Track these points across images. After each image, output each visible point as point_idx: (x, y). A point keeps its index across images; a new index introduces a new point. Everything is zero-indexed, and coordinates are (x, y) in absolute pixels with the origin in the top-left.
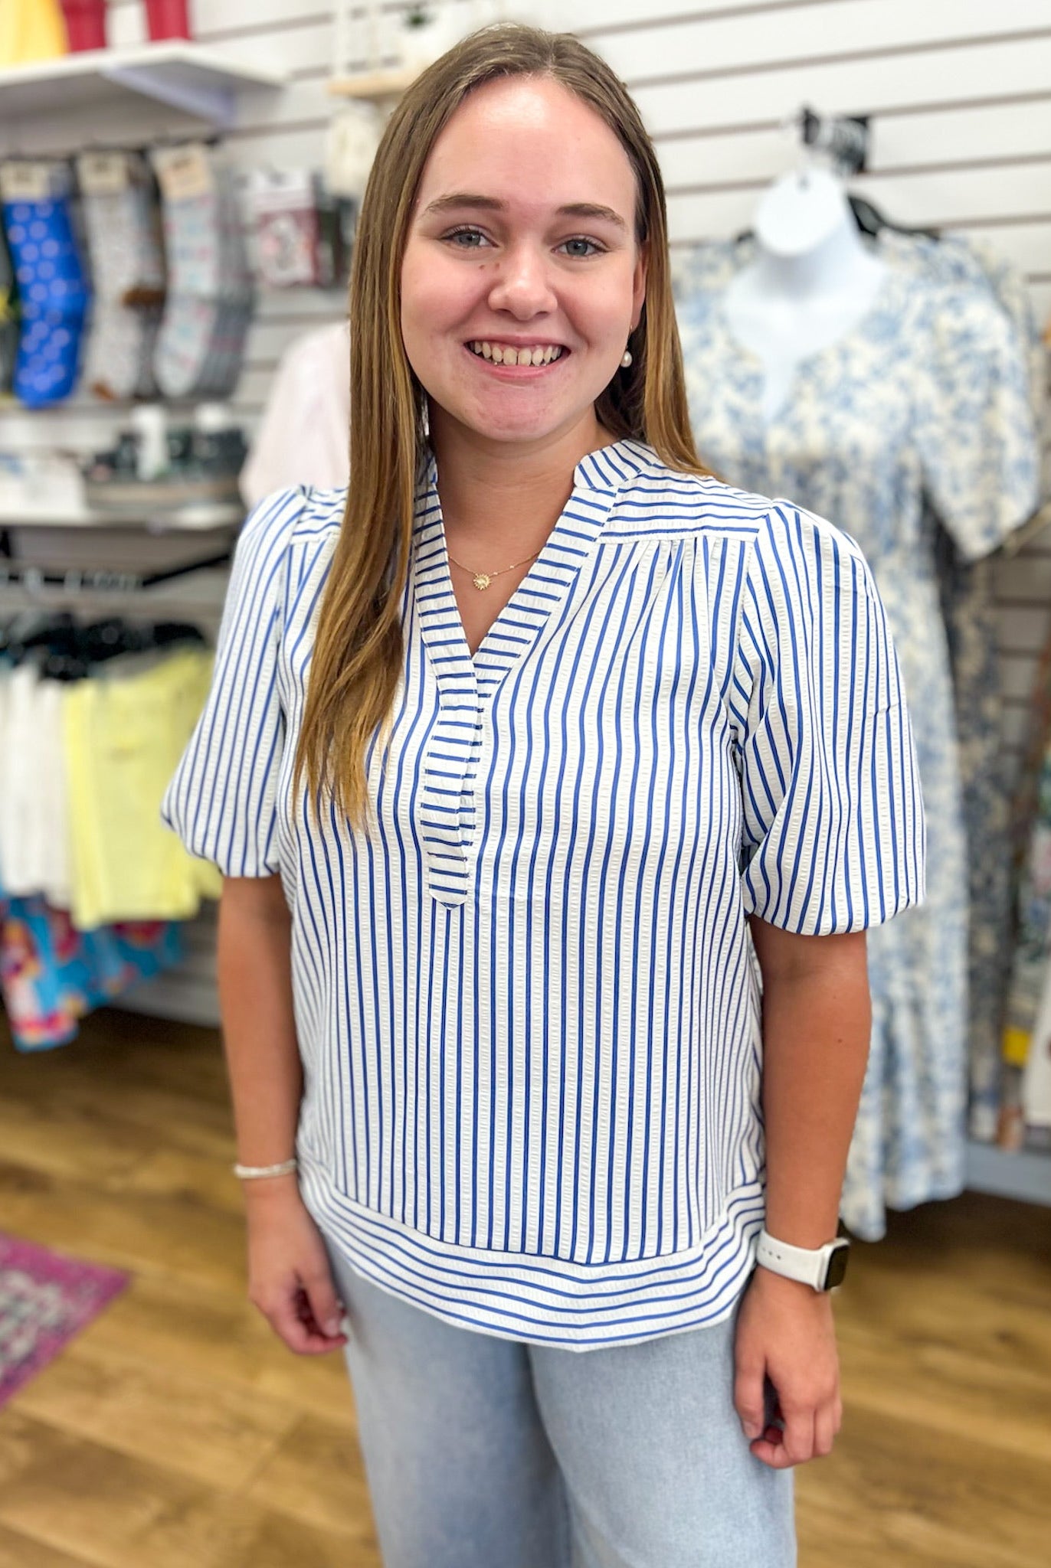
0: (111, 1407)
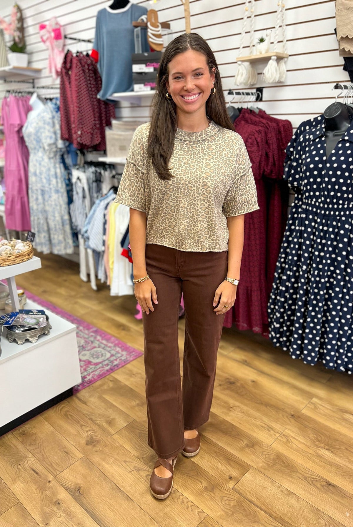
0: (132, 379)
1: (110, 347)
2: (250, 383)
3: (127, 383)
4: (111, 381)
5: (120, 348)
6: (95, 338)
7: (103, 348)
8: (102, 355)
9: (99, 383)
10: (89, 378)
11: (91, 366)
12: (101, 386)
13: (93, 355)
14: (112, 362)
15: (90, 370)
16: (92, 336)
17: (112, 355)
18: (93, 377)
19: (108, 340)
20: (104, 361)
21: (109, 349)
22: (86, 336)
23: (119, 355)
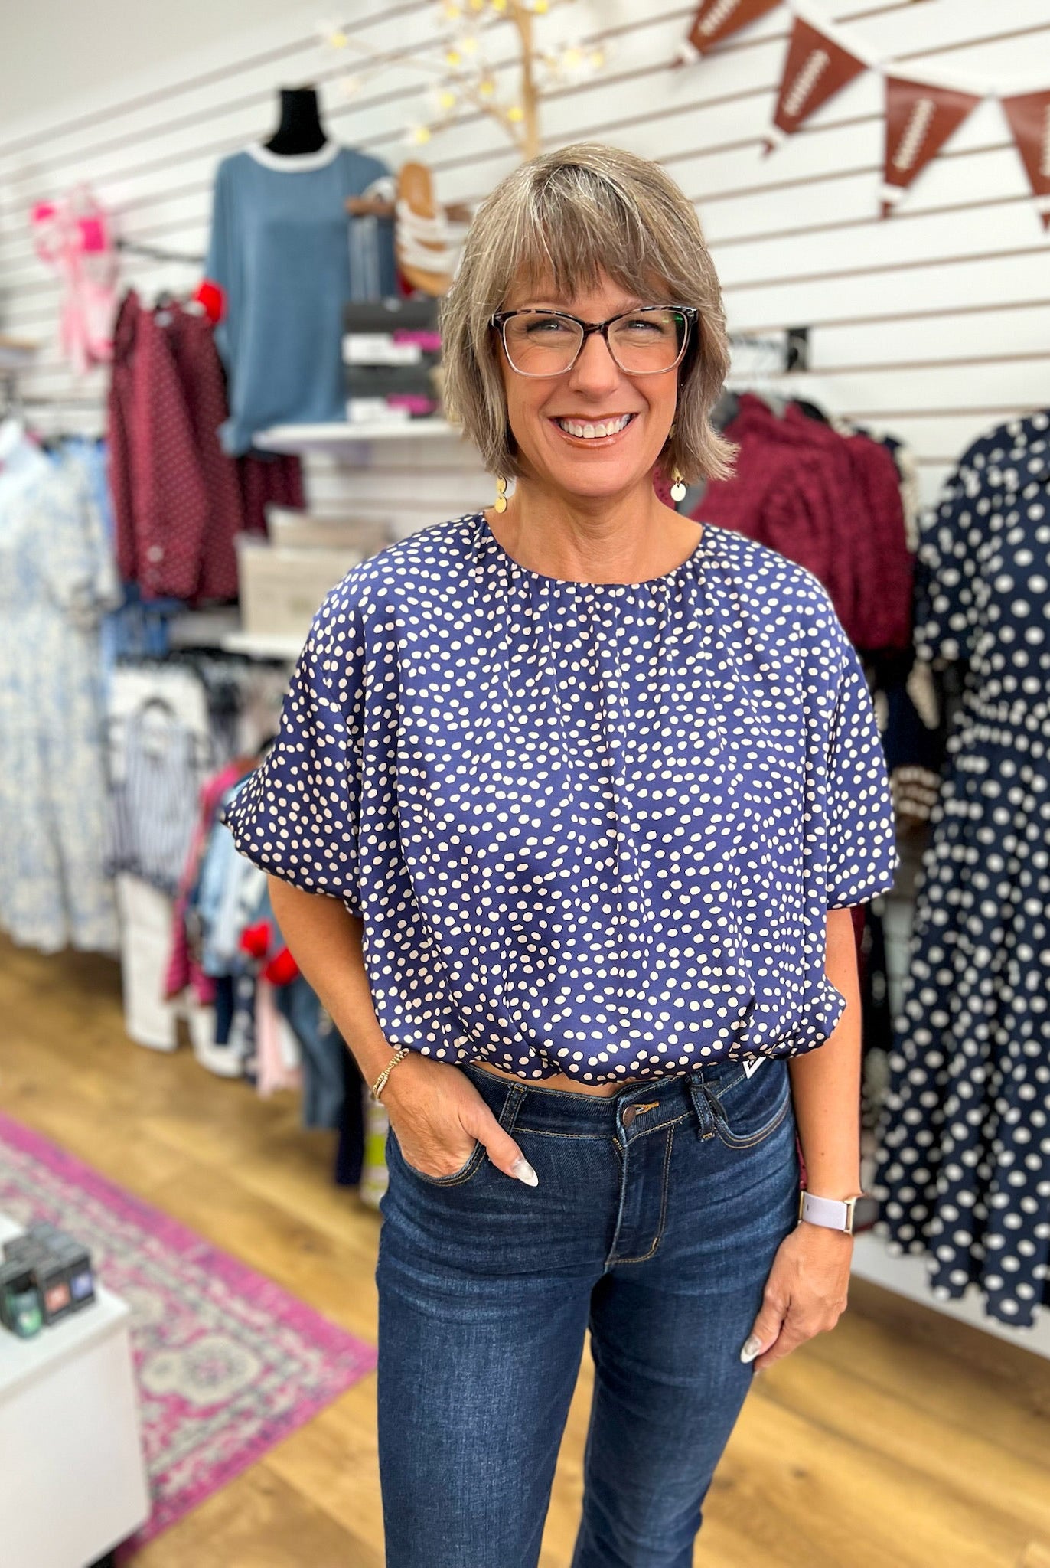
1: (259, 1329)
2: (789, 1482)
3: (327, 1501)
4: (268, 1493)
5: (297, 1330)
6: (205, 1289)
7: (236, 1337)
8: (231, 1369)
9: (216, 1504)
10: (179, 1480)
11: (190, 1424)
12: (226, 1517)
13: (194, 1369)
14: (267, 1400)
15: (183, 1444)
16: (191, 1281)
17: (269, 1369)
18: (194, 1477)
19: (251, 1297)
20: (238, 1395)
21: (254, 1338)
22: (171, 1282)
23: (293, 1367)
